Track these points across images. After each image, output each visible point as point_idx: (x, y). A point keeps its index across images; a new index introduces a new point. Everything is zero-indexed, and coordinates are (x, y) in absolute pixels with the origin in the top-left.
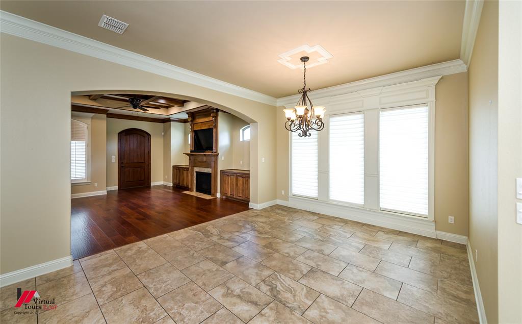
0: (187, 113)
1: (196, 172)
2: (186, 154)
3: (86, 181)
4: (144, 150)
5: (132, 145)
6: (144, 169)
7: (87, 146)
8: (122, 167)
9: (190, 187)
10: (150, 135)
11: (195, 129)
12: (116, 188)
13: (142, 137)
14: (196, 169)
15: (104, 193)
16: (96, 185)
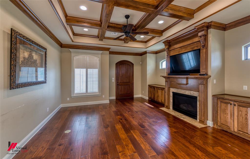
0: (163, 42)
1: (173, 92)
2: (163, 76)
3: (98, 94)
4: (130, 74)
5: (123, 71)
6: (130, 86)
7: (99, 71)
8: (118, 85)
9: (166, 104)
10: (133, 64)
11: (171, 55)
12: (114, 98)
13: (128, 65)
14: (172, 90)
15: (107, 102)
16: (104, 96)
